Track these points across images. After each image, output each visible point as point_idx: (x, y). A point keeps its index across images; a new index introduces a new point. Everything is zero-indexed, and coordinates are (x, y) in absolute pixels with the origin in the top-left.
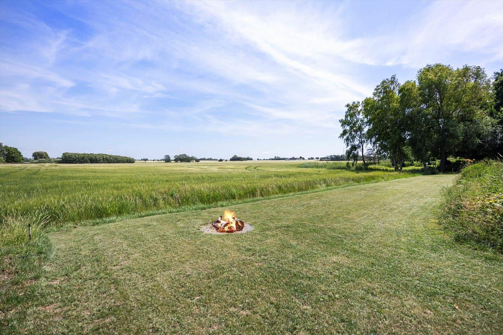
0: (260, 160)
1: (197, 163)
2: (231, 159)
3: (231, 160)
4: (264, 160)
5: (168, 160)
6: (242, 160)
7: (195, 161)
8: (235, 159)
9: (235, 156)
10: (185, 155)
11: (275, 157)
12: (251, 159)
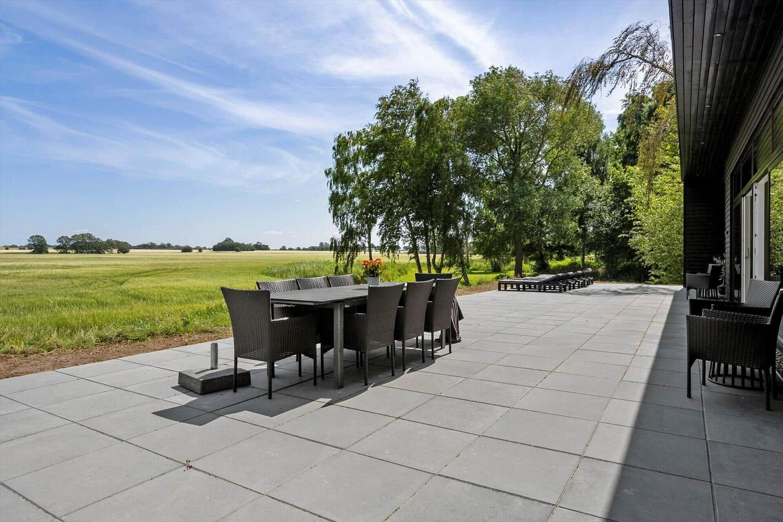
0: (290, 249)
1: (122, 255)
2: (214, 247)
3: (218, 248)
4: (299, 249)
5: (39, 246)
6: (237, 251)
7: (115, 251)
8: (227, 246)
9: (228, 240)
10: (89, 236)
11: (321, 244)
12: (266, 248)
